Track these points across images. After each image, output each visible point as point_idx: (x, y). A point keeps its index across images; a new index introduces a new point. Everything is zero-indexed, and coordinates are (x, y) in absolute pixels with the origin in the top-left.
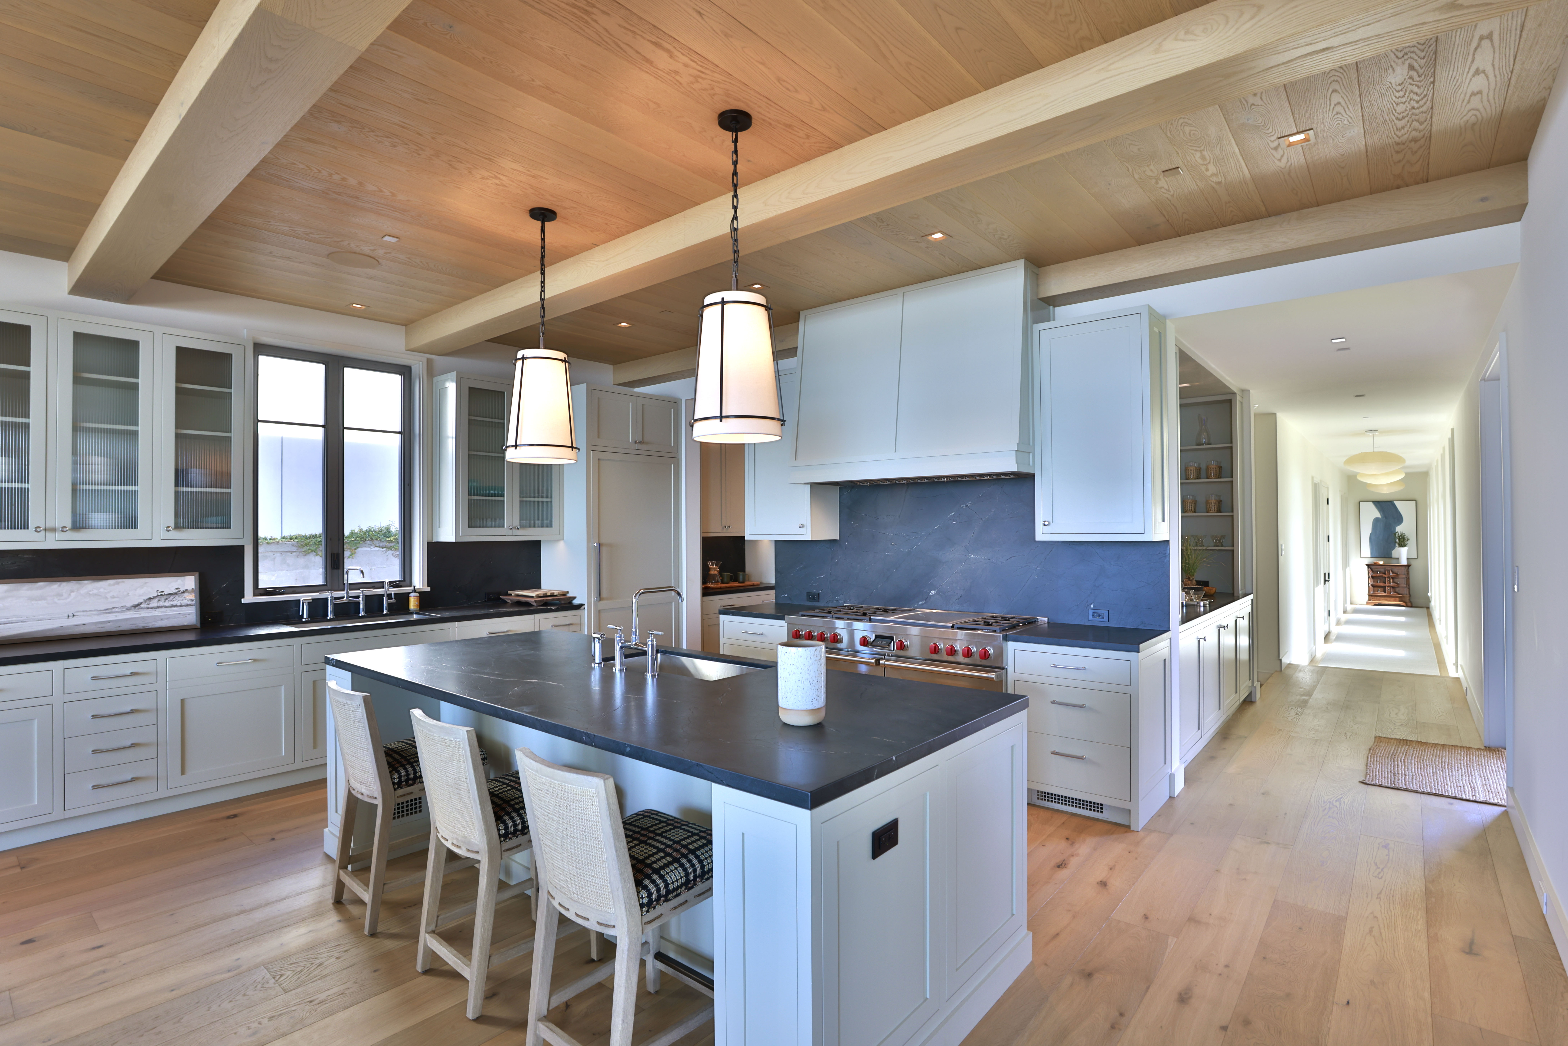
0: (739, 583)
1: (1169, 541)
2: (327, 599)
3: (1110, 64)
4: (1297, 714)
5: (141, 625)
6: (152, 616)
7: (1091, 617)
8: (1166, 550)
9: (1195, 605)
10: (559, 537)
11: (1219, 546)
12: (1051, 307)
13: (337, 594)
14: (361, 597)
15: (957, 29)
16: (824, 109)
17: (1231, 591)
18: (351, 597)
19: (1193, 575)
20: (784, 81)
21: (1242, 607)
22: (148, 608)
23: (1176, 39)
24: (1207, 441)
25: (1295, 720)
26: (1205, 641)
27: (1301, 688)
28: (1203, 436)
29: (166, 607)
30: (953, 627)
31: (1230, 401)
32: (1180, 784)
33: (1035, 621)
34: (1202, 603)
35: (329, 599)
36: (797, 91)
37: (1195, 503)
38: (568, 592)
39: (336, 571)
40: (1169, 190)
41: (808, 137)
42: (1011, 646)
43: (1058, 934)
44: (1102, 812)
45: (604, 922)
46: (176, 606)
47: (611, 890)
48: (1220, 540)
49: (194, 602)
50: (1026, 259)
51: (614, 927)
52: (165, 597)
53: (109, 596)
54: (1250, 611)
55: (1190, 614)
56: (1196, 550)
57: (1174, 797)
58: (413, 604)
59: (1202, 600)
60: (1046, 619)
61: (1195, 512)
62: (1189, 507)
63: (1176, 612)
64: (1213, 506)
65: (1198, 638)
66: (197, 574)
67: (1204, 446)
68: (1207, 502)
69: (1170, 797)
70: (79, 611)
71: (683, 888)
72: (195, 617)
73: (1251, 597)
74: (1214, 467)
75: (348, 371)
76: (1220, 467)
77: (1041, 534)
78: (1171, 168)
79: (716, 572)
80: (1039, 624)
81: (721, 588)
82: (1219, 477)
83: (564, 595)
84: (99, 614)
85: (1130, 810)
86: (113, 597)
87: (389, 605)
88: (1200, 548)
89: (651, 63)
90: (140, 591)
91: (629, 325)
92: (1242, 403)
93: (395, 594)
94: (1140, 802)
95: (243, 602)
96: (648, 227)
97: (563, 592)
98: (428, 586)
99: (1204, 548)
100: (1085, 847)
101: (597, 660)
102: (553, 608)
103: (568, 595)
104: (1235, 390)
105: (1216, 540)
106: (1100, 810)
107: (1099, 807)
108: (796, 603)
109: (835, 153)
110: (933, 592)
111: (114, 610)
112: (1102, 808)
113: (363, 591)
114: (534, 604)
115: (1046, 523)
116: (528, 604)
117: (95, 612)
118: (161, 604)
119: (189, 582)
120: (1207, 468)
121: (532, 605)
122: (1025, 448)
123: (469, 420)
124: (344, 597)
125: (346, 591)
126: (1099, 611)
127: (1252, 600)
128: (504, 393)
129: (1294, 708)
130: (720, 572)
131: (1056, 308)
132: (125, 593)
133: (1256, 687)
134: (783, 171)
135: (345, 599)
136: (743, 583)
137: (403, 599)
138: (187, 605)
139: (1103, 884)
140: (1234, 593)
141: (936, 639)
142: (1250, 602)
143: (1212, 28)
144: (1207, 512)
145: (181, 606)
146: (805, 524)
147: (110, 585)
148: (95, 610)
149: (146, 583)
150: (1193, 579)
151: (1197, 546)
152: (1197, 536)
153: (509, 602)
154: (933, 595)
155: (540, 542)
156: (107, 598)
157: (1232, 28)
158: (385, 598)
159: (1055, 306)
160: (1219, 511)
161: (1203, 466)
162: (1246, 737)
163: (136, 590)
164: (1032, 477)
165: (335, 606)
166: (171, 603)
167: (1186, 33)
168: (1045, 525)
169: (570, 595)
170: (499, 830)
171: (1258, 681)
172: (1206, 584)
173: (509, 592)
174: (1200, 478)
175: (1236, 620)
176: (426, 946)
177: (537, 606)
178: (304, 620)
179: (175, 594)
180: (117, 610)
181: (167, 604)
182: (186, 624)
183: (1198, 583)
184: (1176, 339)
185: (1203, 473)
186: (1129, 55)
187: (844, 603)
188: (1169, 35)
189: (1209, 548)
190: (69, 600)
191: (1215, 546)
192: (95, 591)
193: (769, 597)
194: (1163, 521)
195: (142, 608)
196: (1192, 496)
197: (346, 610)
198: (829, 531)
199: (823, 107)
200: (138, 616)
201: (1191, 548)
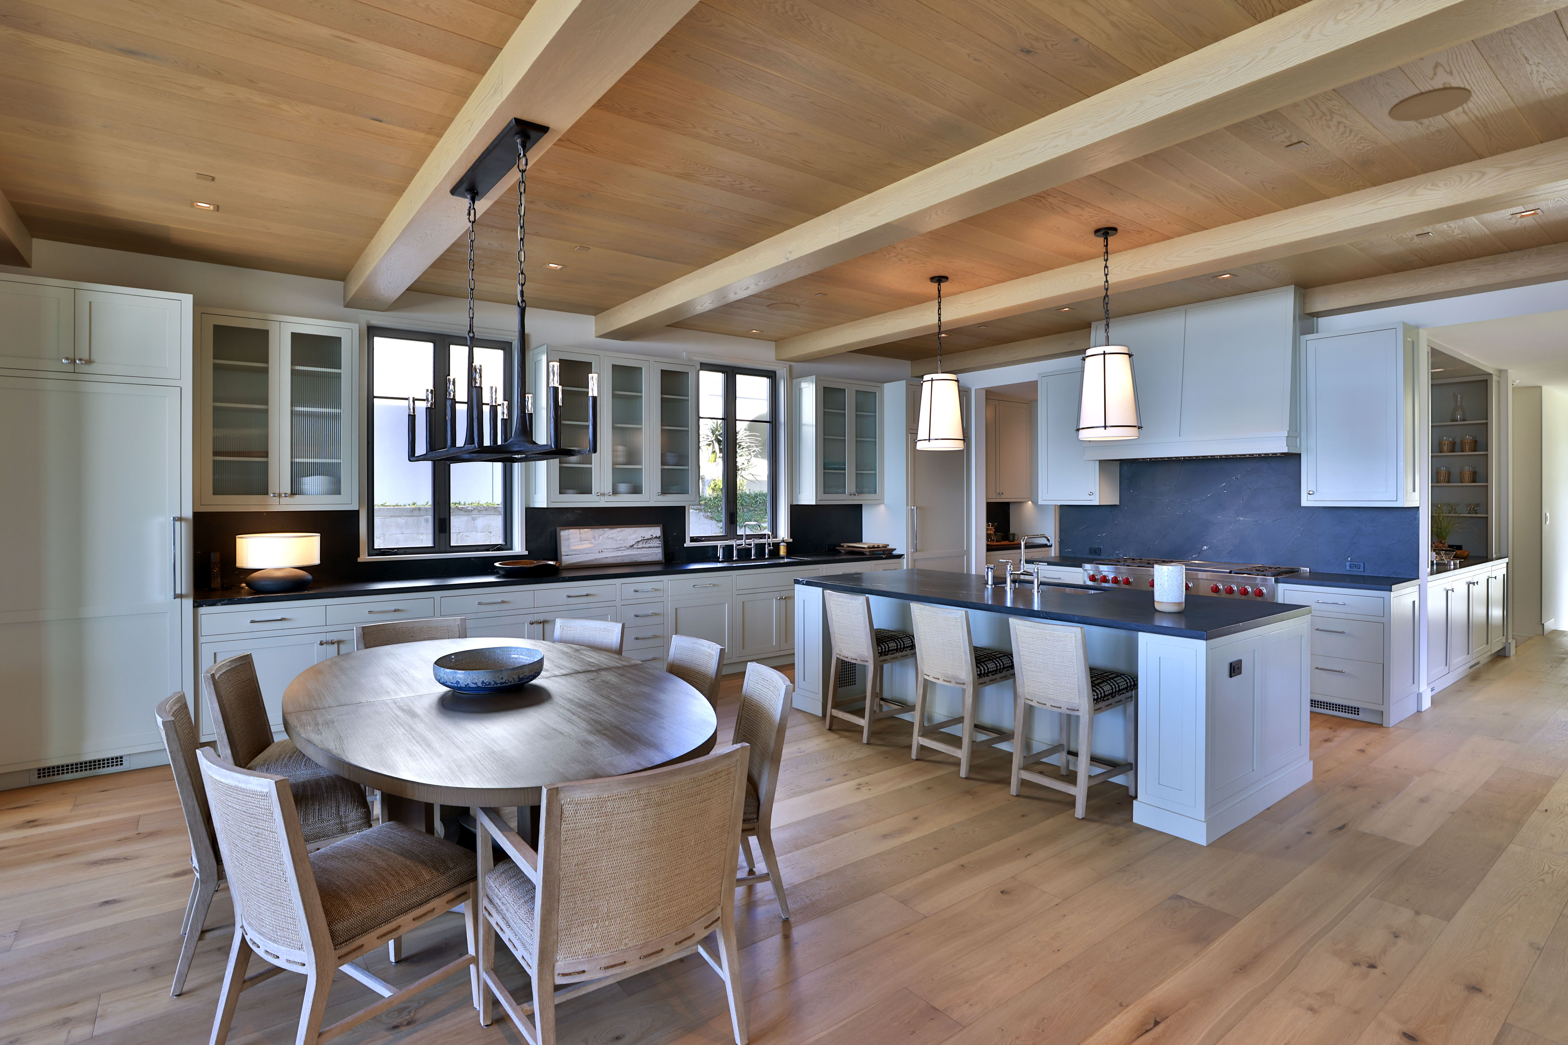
0: (1009, 542)
1: (1419, 507)
2: (733, 545)
3: (1378, 201)
4: (1551, 667)
5: (635, 559)
6: (640, 554)
7: (1348, 568)
8: (1417, 514)
9: (1445, 563)
10: (881, 501)
11: (1473, 513)
12: (1315, 318)
13: (739, 542)
14: (753, 544)
15: (1273, 188)
16: (1169, 223)
17: (1485, 555)
18: (747, 545)
19: (1445, 539)
20: (1148, 214)
21: (1497, 569)
22: (637, 548)
23: (1425, 188)
24: (1461, 417)
25: (1549, 671)
26: (1453, 591)
27: (1563, 649)
28: (1457, 413)
29: (646, 548)
30: (1230, 572)
31: (1486, 381)
32: (1426, 704)
33: (1298, 571)
34: (1452, 563)
35: (735, 545)
36: (1155, 217)
37: (1449, 474)
38: (888, 545)
39: (732, 525)
40: (1421, 243)
41: (1151, 235)
42: (1281, 586)
43: (1329, 770)
44: (1358, 714)
45: (1072, 708)
46: (651, 547)
47: (1078, 690)
48: (1474, 508)
49: (660, 545)
50: (1295, 285)
51: (1078, 710)
52: (646, 541)
53: (618, 539)
54: (1505, 573)
55: (1439, 568)
56: (1448, 517)
57: (1421, 712)
58: (783, 551)
59: (1452, 560)
60: (1308, 569)
61: (1449, 482)
62: (1440, 478)
63: (1424, 566)
64: (1467, 476)
65: (1445, 589)
66: (662, 525)
67: (1459, 423)
68: (1461, 473)
69: (1418, 711)
70: (604, 549)
71: (1110, 696)
72: (661, 555)
73: (1506, 560)
74: (1469, 441)
75: (738, 377)
76: (1476, 442)
77: (1305, 502)
78: (1423, 233)
79: (992, 532)
80: (1302, 572)
81: (997, 545)
82: (1475, 450)
83: (885, 547)
84: (614, 551)
85: (1383, 712)
86: (620, 540)
87: (769, 551)
88: (1452, 515)
89: (1067, 212)
90: (633, 536)
91: (946, 336)
92: (1499, 382)
93: (773, 543)
94: (1391, 706)
95: (685, 546)
96: (1009, 282)
97: (885, 545)
98: (791, 538)
99: (1457, 515)
100: (1345, 734)
101: (990, 582)
102: (883, 556)
103: (888, 547)
104: (1491, 372)
105: (1470, 509)
106: (1356, 713)
107: (1356, 710)
108: (1080, 556)
109: (1167, 242)
110: (1205, 547)
111: (621, 549)
112: (1358, 711)
113: (754, 540)
114: (868, 553)
115: (1311, 493)
116: (862, 553)
117: (612, 550)
118: (644, 545)
119: (657, 531)
120: (1462, 442)
121: (865, 554)
122: (1294, 433)
123: (824, 412)
124: (742, 545)
125: (744, 540)
126: (1355, 563)
127: (1507, 563)
128: (845, 390)
129: (1550, 663)
130: (995, 532)
131: (1319, 319)
132: (626, 538)
133: (1510, 643)
134: (1124, 251)
135: (744, 545)
136: (1013, 542)
137: (776, 546)
138: (657, 547)
139: (1362, 751)
140: (1487, 557)
141: (1216, 582)
142: (1505, 565)
143: (1450, 184)
144: (1461, 483)
145: (654, 547)
146: (1093, 491)
147: (618, 532)
148: (612, 549)
149: (636, 531)
150: (1445, 542)
151: (1450, 513)
152: (1449, 504)
153: (843, 552)
154: (1205, 550)
155: (861, 505)
156: (617, 540)
157: (1464, 185)
158: (766, 546)
159: (1318, 317)
160: (1474, 481)
161: (1458, 440)
162: (1494, 680)
163: (631, 535)
164: (1299, 456)
165: (738, 550)
166: (649, 545)
167: (1432, 185)
168: (1309, 494)
169: (890, 547)
170: (977, 671)
171: (1513, 639)
172: (1459, 548)
173: (842, 544)
174: (1454, 452)
175: (1488, 580)
176: (918, 743)
177: (870, 555)
178: (720, 560)
179: (651, 539)
180: (622, 549)
181: (647, 545)
182: (657, 560)
183: (1450, 546)
184: (1428, 340)
185: (1458, 446)
186: (1391, 196)
187: (1124, 556)
188: (1421, 185)
189: (1461, 515)
190: (599, 541)
191: (1469, 513)
192: (611, 536)
193: (1053, 552)
194: (1414, 491)
195: (634, 548)
196: (1446, 468)
197: (744, 554)
198: (1111, 498)
199: (1169, 222)
200: (632, 553)
201: (1443, 515)
